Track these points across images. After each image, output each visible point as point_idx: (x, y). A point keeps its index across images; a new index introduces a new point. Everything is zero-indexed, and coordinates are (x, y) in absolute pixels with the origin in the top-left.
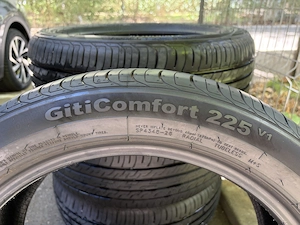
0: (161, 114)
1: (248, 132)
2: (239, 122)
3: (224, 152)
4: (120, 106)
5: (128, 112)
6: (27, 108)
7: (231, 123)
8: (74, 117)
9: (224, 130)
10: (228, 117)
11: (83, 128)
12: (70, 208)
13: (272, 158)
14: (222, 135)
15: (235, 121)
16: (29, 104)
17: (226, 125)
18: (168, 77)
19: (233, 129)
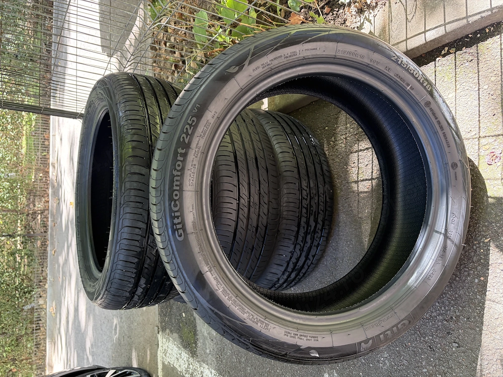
0: (182, 170)
1: (194, 119)
2: (188, 124)
3: (207, 133)
4: (176, 195)
5: (181, 190)
6: (176, 253)
7: (189, 128)
8: (183, 223)
9: (193, 132)
10: (185, 131)
11: (190, 217)
12: (283, 269)
13: (211, 105)
14: (196, 134)
15: (188, 126)
16: (173, 253)
17: (190, 132)
18: (158, 165)
19: (192, 128)
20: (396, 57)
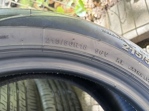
20: (128, 47)
